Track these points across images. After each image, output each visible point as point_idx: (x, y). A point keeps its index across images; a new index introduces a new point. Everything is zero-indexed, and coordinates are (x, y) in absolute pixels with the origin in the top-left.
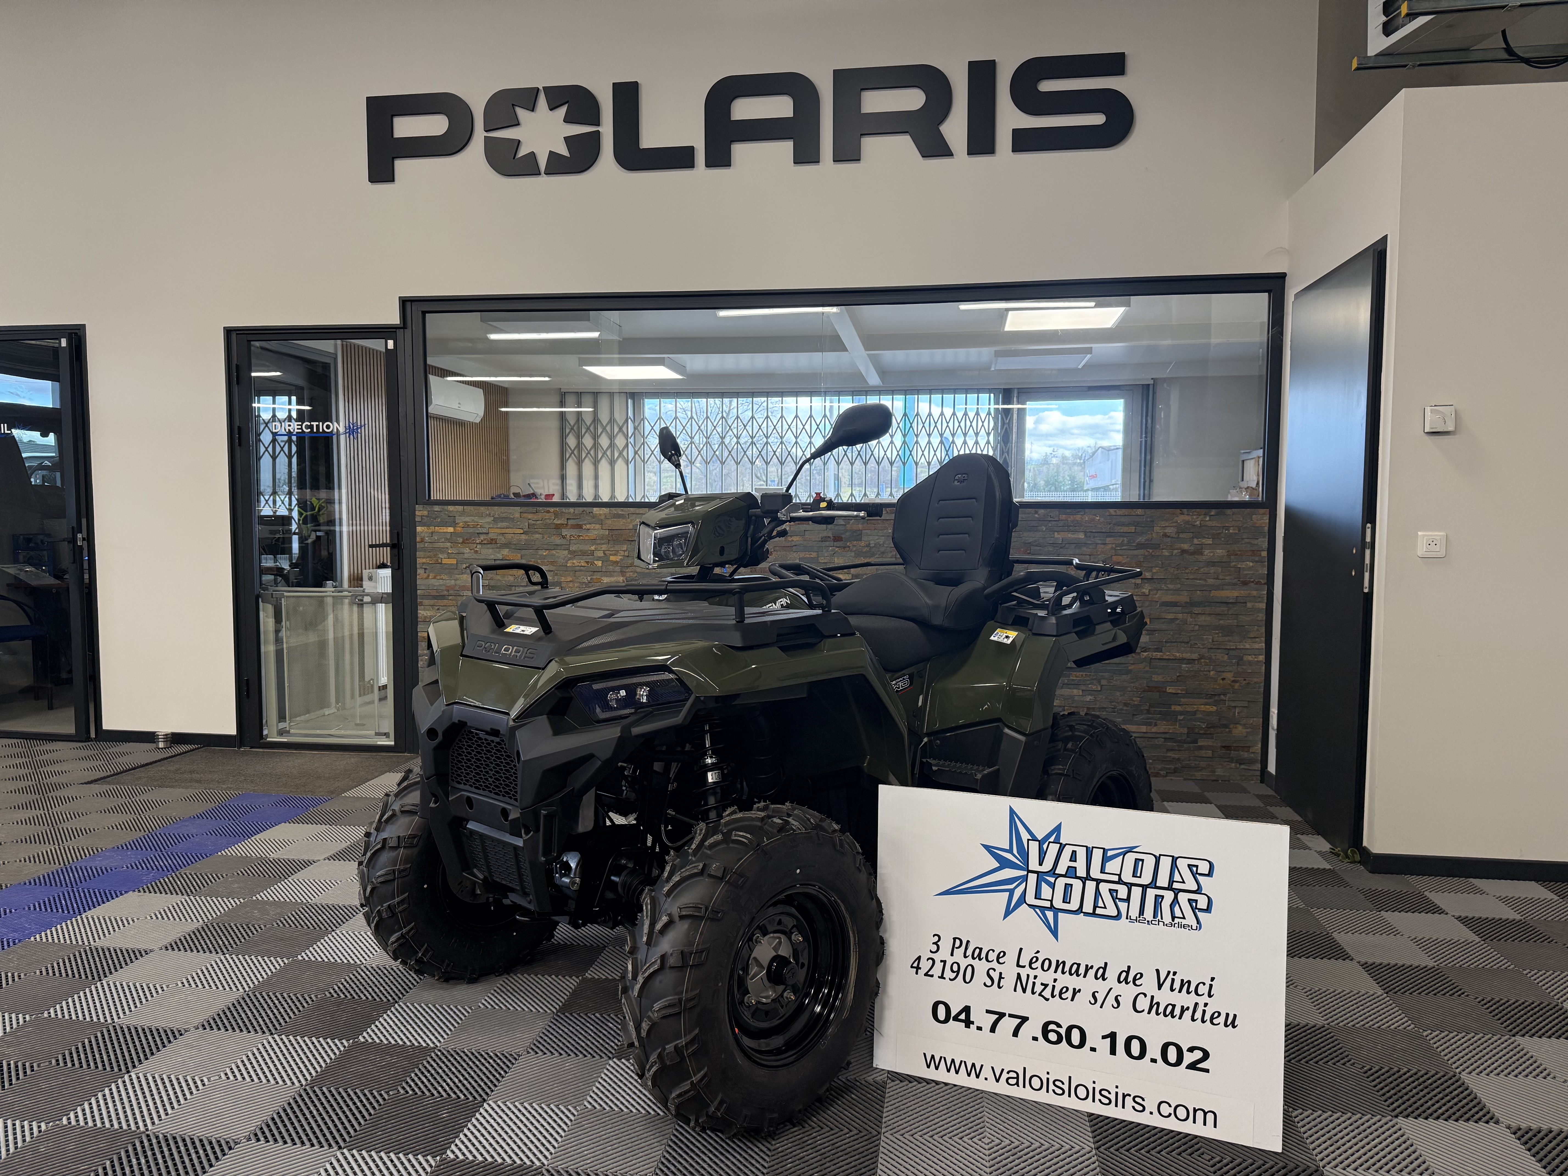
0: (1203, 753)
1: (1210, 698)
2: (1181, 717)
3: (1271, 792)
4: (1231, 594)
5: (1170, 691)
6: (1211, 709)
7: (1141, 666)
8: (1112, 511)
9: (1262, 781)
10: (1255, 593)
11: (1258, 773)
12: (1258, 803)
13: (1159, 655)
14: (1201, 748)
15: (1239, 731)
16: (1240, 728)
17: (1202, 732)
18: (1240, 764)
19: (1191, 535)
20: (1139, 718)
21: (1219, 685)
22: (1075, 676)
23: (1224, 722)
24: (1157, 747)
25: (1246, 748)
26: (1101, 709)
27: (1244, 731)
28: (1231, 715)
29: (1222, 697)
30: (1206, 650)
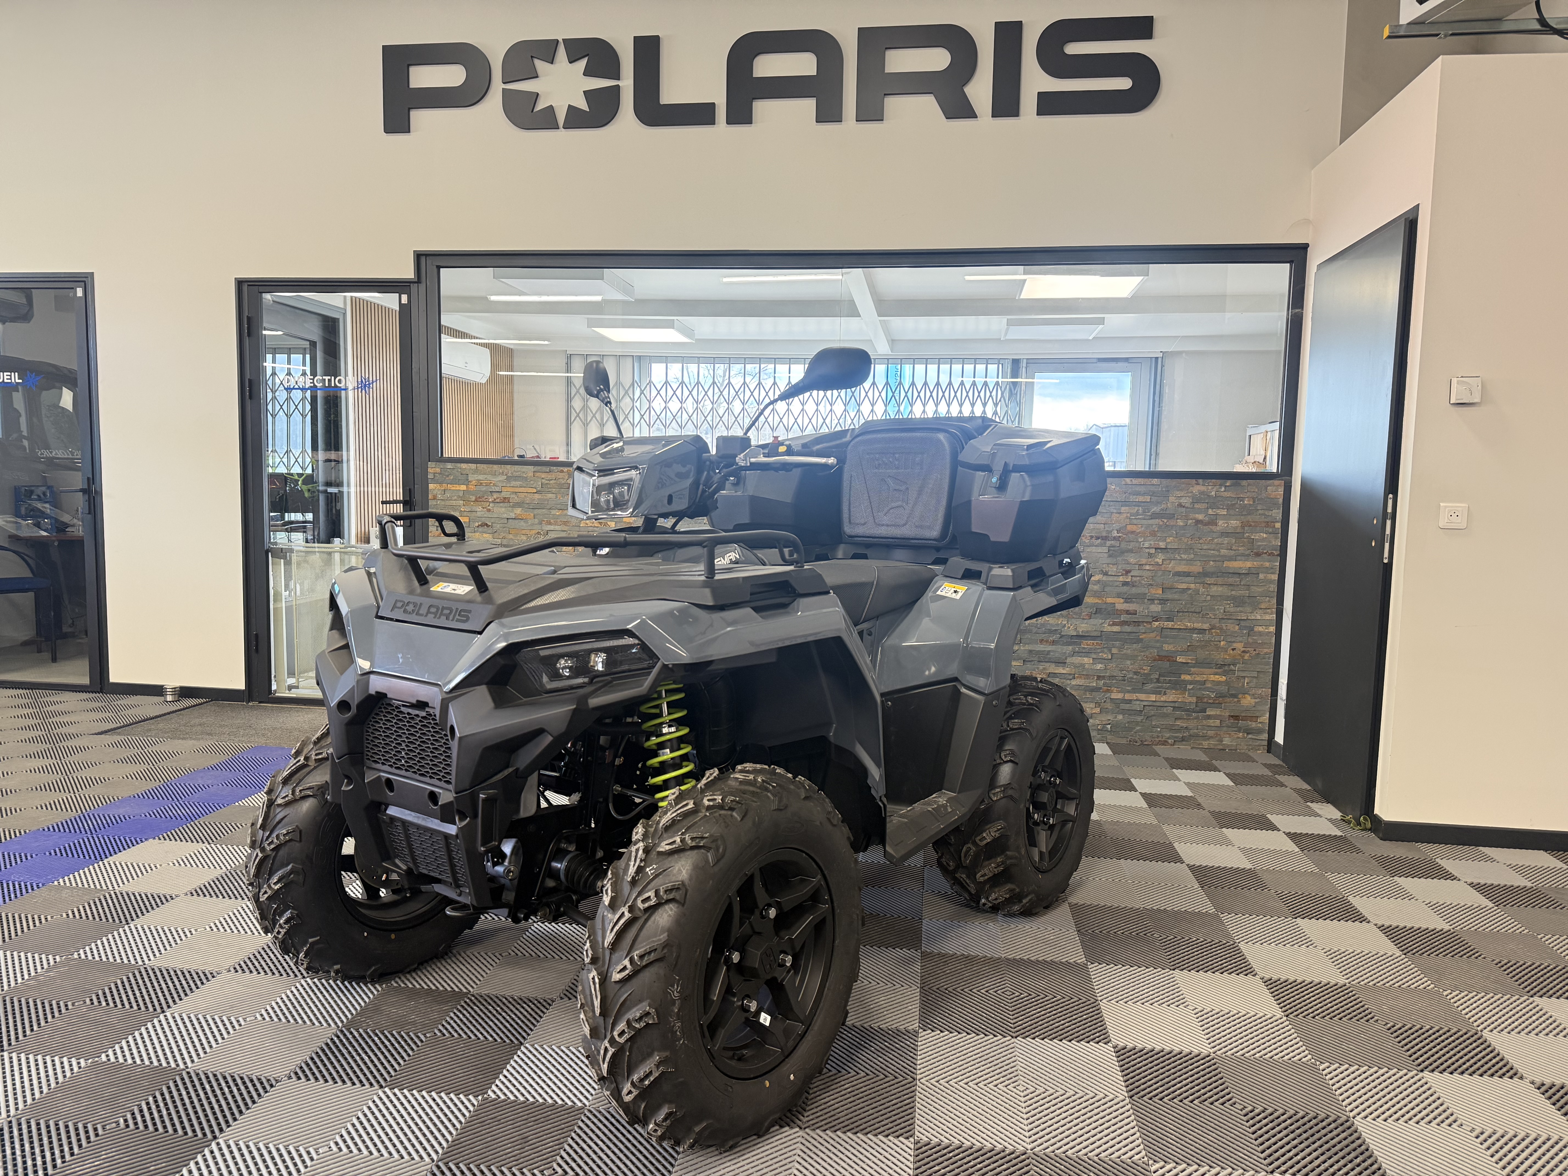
0: (1211, 722)
1: (1219, 668)
2: (1191, 687)
3: (1278, 762)
4: (1244, 565)
5: (1180, 660)
6: (1220, 679)
7: (1152, 635)
8: (1128, 480)
9: (1269, 751)
10: (1267, 564)
11: (1266, 743)
12: (1266, 772)
13: (1170, 624)
14: (1209, 717)
15: (1248, 701)
16: (1248, 698)
17: (1211, 701)
18: (1248, 734)
19: (1206, 505)
20: (1149, 687)
21: (1229, 655)
22: (1086, 644)
23: (1233, 692)
24: (1165, 716)
25: (1254, 718)
26: (1112, 677)
27: (1253, 701)
28: (1240, 685)
29: (1232, 667)
30: (1217, 620)
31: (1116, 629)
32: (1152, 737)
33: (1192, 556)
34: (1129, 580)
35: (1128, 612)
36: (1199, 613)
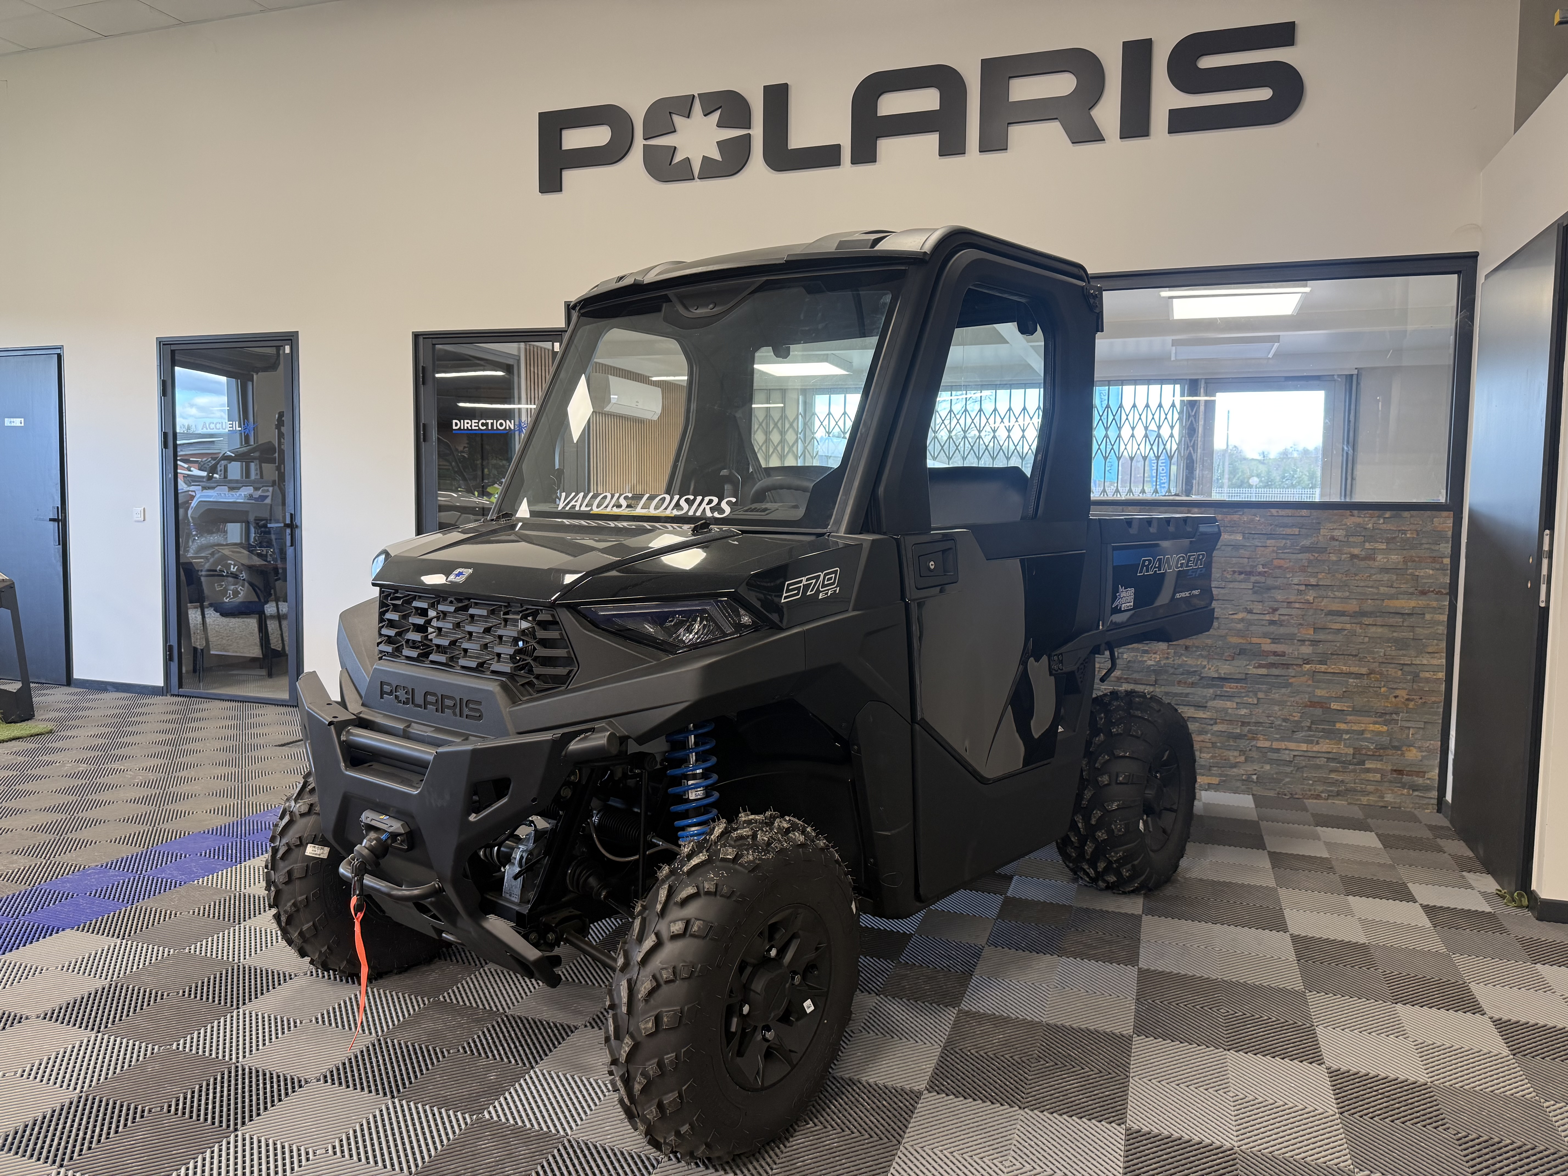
0: (1371, 776)
1: (1380, 717)
2: (1347, 737)
3: (1446, 823)
4: (1406, 604)
5: (1335, 707)
6: (1381, 729)
7: (1304, 679)
8: (1274, 511)
9: (1439, 811)
10: (1434, 604)
11: (1435, 802)
12: (1429, 835)
13: (1323, 668)
14: (1368, 770)
15: (1413, 755)
16: (1414, 751)
17: (1369, 753)
18: (1414, 790)
19: (1361, 539)
20: (1300, 735)
21: (1390, 703)
22: (1229, 688)
23: (1396, 744)
24: (1318, 767)
25: (1421, 774)
26: (1257, 723)
27: (1420, 755)
28: (1404, 736)
29: (1394, 716)
30: (1377, 664)
31: (1263, 671)
32: (1303, 789)
33: (1348, 594)
34: (1276, 618)
35: (1275, 654)
36: (1356, 656)
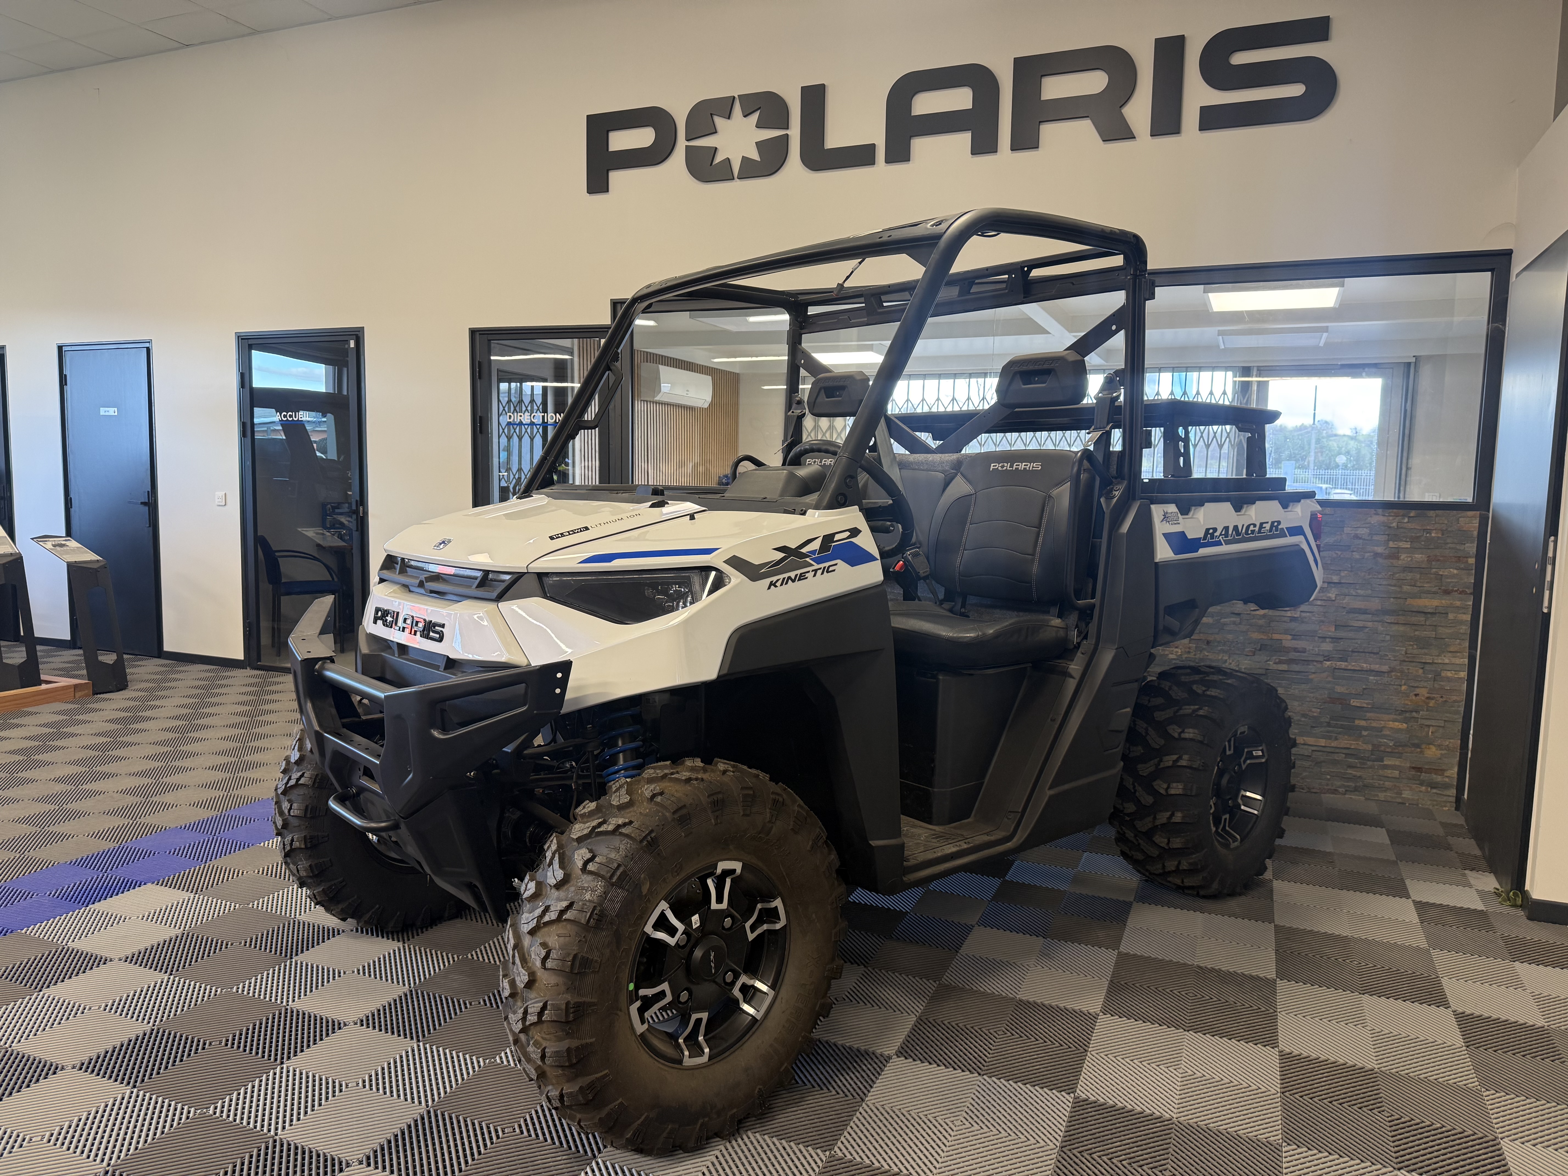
0: (1388, 772)
1: (1400, 714)
2: (1365, 733)
3: (1461, 821)
4: (1429, 603)
5: (1355, 704)
6: (1400, 726)
7: (1325, 674)
9: (1457, 809)
10: (1458, 603)
11: (1453, 799)
13: (1343, 665)
14: (1386, 767)
15: (1432, 752)
16: (1433, 749)
17: (1388, 750)
18: (1432, 788)
19: (1385, 537)
20: (1319, 730)
21: (1411, 700)
23: (1416, 741)
24: (1336, 763)
25: (1440, 771)
27: (1439, 753)
28: (1424, 734)
29: (1414, 714)
30: (1398, 662)
31: (1284, 667)
32: (1320, 784)
34: (1297, 615)
35: (1296, 650)
36: (1377, 653)
